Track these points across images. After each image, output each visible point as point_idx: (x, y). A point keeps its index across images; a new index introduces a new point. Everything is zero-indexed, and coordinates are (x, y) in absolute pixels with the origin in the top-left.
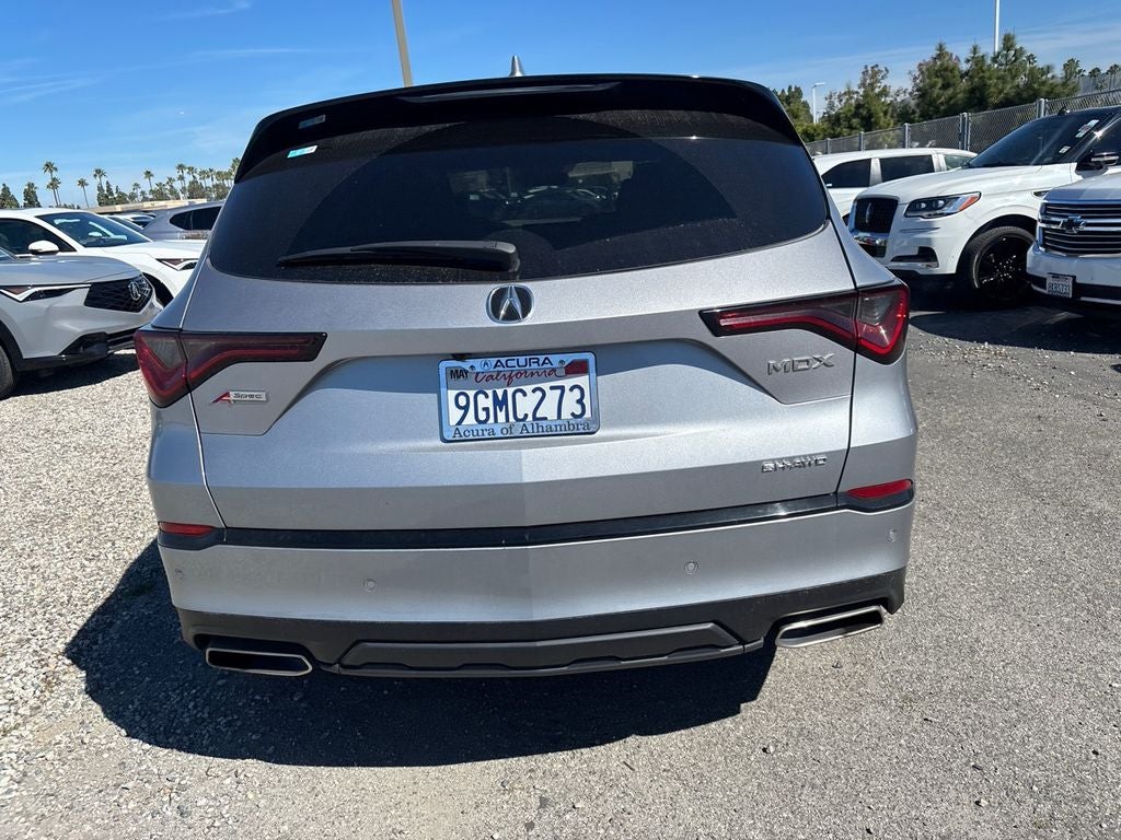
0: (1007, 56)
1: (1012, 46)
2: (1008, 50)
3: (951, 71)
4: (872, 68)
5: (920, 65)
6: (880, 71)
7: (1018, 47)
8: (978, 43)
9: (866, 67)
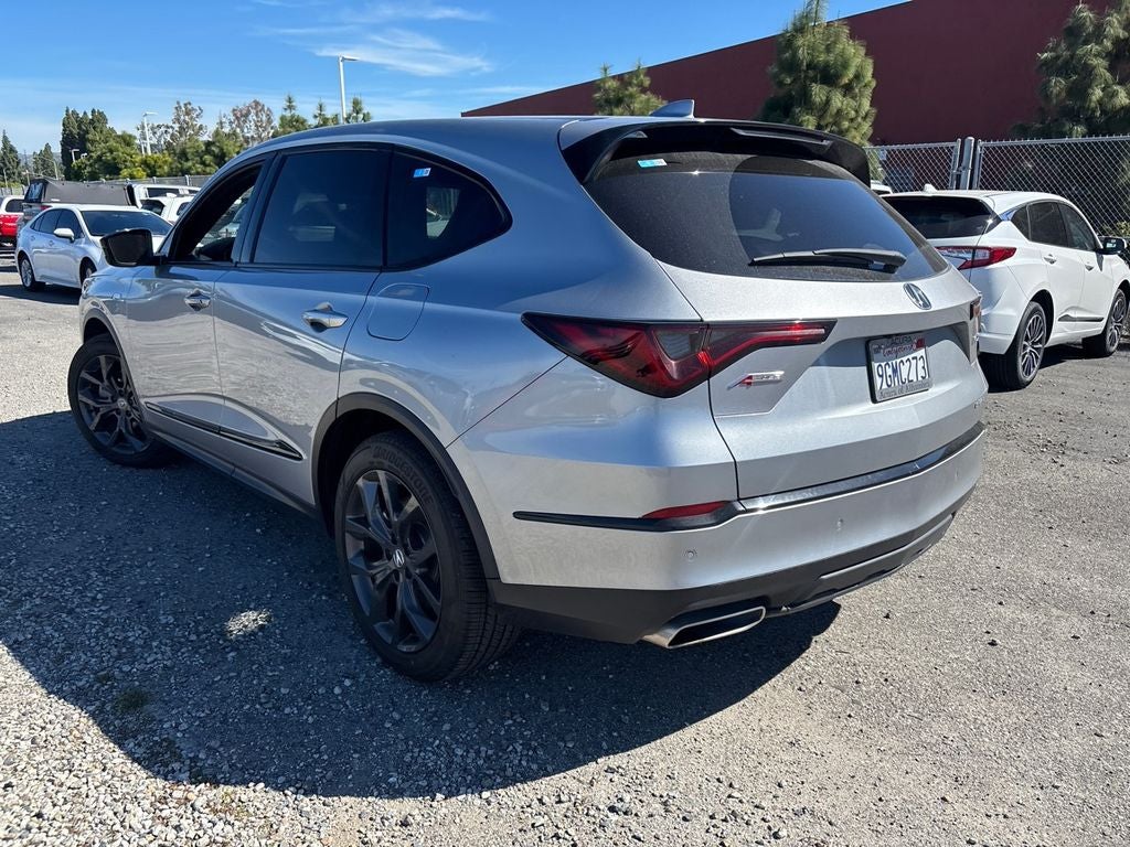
0: (356, 118)
1: (360, 110)
2: (357, 113)
3: (302, 123)
4: (185, 105)
5: (234, 110)
6: (193, 109)
7: (365, 111)
8: (323, 101)
9: (178, 103)
